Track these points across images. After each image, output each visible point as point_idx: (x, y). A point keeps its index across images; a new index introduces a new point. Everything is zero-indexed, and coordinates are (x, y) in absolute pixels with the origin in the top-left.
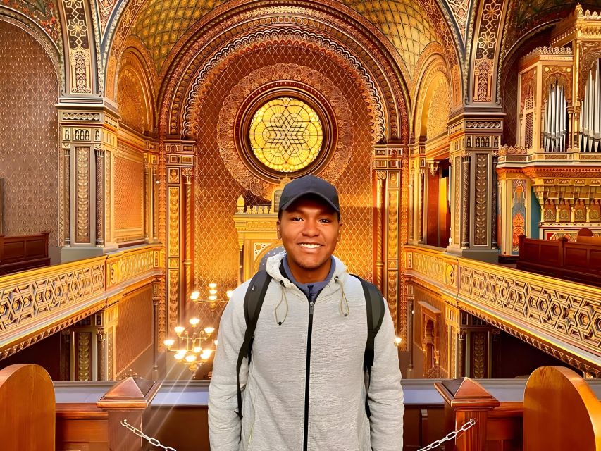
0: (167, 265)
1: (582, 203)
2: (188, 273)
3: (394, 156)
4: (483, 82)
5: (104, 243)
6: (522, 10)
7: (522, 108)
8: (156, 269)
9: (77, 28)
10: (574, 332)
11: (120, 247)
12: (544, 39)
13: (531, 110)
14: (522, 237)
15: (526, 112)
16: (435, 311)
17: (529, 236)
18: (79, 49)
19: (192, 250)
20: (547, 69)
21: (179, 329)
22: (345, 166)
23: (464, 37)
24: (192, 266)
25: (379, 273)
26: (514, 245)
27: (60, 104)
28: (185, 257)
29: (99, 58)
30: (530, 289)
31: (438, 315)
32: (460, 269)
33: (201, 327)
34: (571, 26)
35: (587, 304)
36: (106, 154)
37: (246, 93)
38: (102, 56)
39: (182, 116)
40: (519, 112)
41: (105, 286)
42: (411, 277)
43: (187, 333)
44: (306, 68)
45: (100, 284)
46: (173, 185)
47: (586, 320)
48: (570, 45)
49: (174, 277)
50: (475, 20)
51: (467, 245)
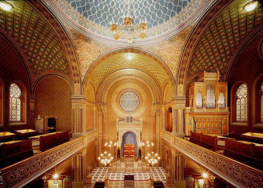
0: (98, 136)
1: (207, 122)
2: (104, 138)
3: (158, 107)
4: (180, 90)
5: (83, 133)
6: (190, 72)
7: (191, 97)
8: (96, 137)
9: (76, 78)
10: (203, 160)
11: (87, 132)
12: (196, 79)
13: (193, 98)
14: (191, 131)
15: (191, 98)
16: (169, 149)
17: (193, 131)
18: (77, 83)
19: (105, 132)
20: (197, 88)
21: (102, 155)
22: (145, 109)
23: (175, 79)
24: (105, 136)
25: (154, 138)
26: (189, 133)
27: (72, 98)
28: (103, 134)
29: (82, 86)
30: (192, 147)
31: (170, 150)
32: (175, 139)
33: (107, 154)
34: (203, 76)
35: (207, 153)
36: (83, 110)
37: (119, 91)
38: (83, 85)
39: (103, 97)
40: (190, 98)
41: (83, 144)
42: (163, 139)
43: (104, 155)
44: (135, 84)
45: (82, 143)
46: (100, 115)
47: (206, 157)
48: (203, 81)
49: (100, 139)
50: (178, 75)
51: (177, 133)
